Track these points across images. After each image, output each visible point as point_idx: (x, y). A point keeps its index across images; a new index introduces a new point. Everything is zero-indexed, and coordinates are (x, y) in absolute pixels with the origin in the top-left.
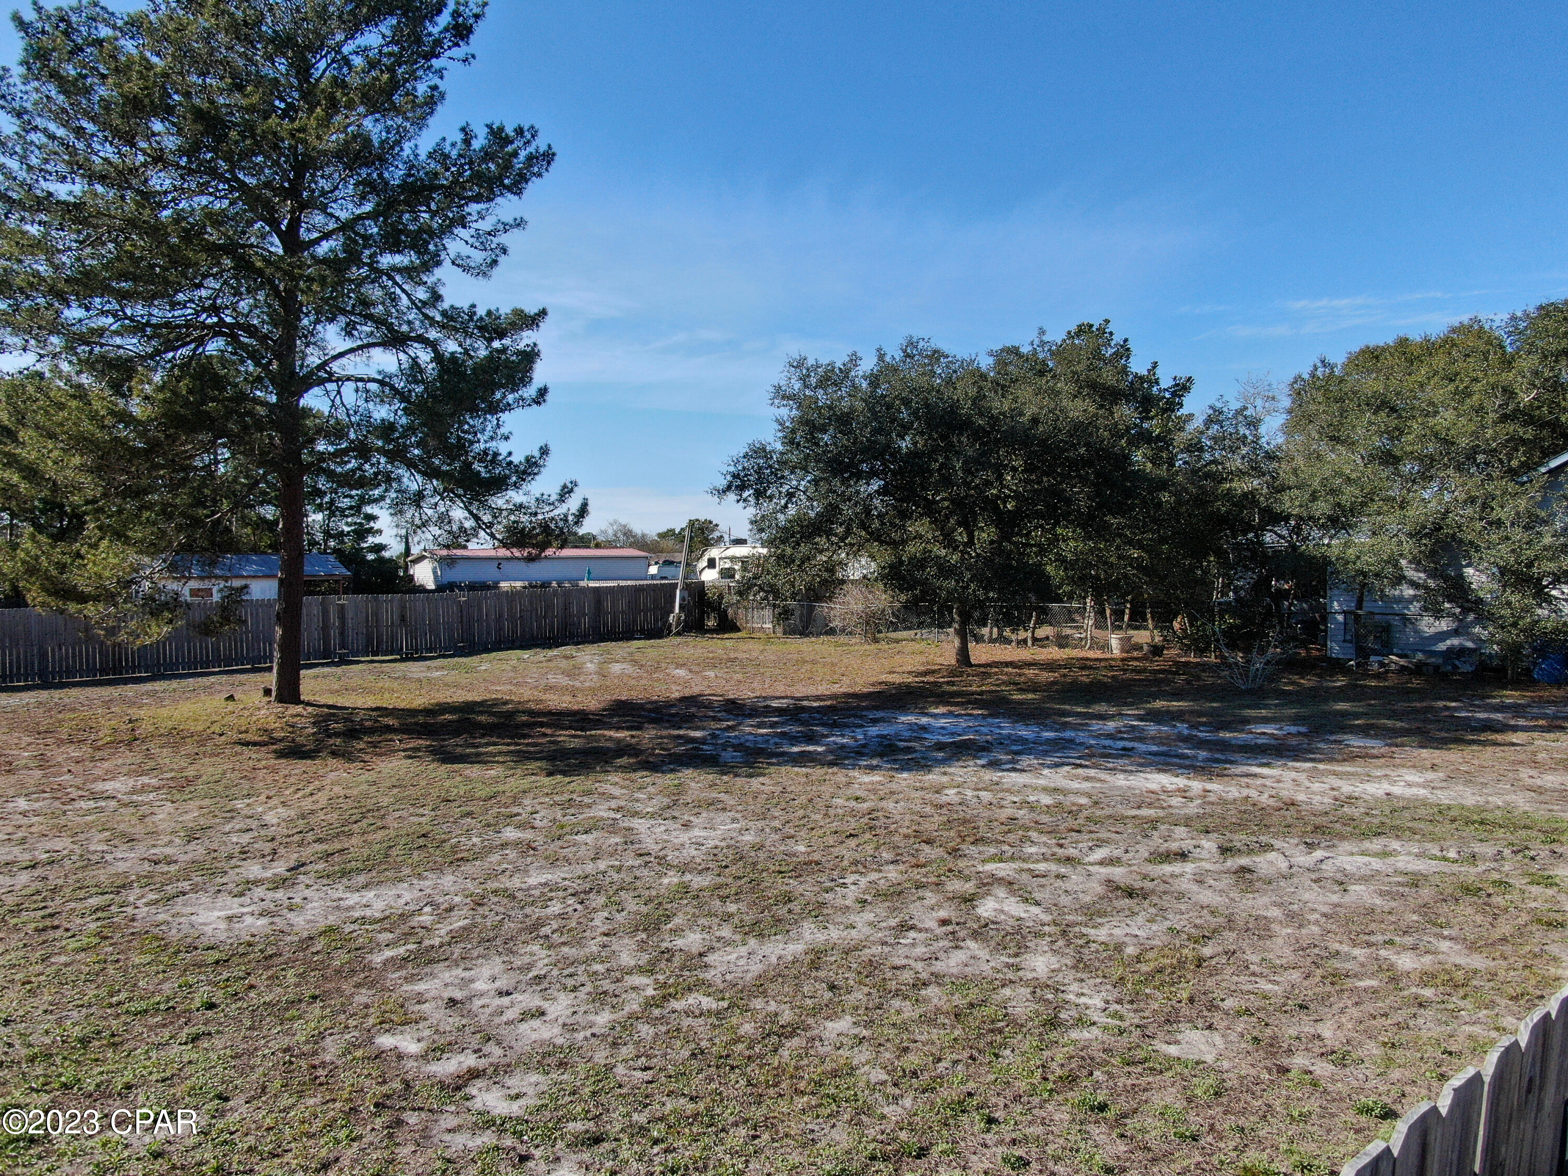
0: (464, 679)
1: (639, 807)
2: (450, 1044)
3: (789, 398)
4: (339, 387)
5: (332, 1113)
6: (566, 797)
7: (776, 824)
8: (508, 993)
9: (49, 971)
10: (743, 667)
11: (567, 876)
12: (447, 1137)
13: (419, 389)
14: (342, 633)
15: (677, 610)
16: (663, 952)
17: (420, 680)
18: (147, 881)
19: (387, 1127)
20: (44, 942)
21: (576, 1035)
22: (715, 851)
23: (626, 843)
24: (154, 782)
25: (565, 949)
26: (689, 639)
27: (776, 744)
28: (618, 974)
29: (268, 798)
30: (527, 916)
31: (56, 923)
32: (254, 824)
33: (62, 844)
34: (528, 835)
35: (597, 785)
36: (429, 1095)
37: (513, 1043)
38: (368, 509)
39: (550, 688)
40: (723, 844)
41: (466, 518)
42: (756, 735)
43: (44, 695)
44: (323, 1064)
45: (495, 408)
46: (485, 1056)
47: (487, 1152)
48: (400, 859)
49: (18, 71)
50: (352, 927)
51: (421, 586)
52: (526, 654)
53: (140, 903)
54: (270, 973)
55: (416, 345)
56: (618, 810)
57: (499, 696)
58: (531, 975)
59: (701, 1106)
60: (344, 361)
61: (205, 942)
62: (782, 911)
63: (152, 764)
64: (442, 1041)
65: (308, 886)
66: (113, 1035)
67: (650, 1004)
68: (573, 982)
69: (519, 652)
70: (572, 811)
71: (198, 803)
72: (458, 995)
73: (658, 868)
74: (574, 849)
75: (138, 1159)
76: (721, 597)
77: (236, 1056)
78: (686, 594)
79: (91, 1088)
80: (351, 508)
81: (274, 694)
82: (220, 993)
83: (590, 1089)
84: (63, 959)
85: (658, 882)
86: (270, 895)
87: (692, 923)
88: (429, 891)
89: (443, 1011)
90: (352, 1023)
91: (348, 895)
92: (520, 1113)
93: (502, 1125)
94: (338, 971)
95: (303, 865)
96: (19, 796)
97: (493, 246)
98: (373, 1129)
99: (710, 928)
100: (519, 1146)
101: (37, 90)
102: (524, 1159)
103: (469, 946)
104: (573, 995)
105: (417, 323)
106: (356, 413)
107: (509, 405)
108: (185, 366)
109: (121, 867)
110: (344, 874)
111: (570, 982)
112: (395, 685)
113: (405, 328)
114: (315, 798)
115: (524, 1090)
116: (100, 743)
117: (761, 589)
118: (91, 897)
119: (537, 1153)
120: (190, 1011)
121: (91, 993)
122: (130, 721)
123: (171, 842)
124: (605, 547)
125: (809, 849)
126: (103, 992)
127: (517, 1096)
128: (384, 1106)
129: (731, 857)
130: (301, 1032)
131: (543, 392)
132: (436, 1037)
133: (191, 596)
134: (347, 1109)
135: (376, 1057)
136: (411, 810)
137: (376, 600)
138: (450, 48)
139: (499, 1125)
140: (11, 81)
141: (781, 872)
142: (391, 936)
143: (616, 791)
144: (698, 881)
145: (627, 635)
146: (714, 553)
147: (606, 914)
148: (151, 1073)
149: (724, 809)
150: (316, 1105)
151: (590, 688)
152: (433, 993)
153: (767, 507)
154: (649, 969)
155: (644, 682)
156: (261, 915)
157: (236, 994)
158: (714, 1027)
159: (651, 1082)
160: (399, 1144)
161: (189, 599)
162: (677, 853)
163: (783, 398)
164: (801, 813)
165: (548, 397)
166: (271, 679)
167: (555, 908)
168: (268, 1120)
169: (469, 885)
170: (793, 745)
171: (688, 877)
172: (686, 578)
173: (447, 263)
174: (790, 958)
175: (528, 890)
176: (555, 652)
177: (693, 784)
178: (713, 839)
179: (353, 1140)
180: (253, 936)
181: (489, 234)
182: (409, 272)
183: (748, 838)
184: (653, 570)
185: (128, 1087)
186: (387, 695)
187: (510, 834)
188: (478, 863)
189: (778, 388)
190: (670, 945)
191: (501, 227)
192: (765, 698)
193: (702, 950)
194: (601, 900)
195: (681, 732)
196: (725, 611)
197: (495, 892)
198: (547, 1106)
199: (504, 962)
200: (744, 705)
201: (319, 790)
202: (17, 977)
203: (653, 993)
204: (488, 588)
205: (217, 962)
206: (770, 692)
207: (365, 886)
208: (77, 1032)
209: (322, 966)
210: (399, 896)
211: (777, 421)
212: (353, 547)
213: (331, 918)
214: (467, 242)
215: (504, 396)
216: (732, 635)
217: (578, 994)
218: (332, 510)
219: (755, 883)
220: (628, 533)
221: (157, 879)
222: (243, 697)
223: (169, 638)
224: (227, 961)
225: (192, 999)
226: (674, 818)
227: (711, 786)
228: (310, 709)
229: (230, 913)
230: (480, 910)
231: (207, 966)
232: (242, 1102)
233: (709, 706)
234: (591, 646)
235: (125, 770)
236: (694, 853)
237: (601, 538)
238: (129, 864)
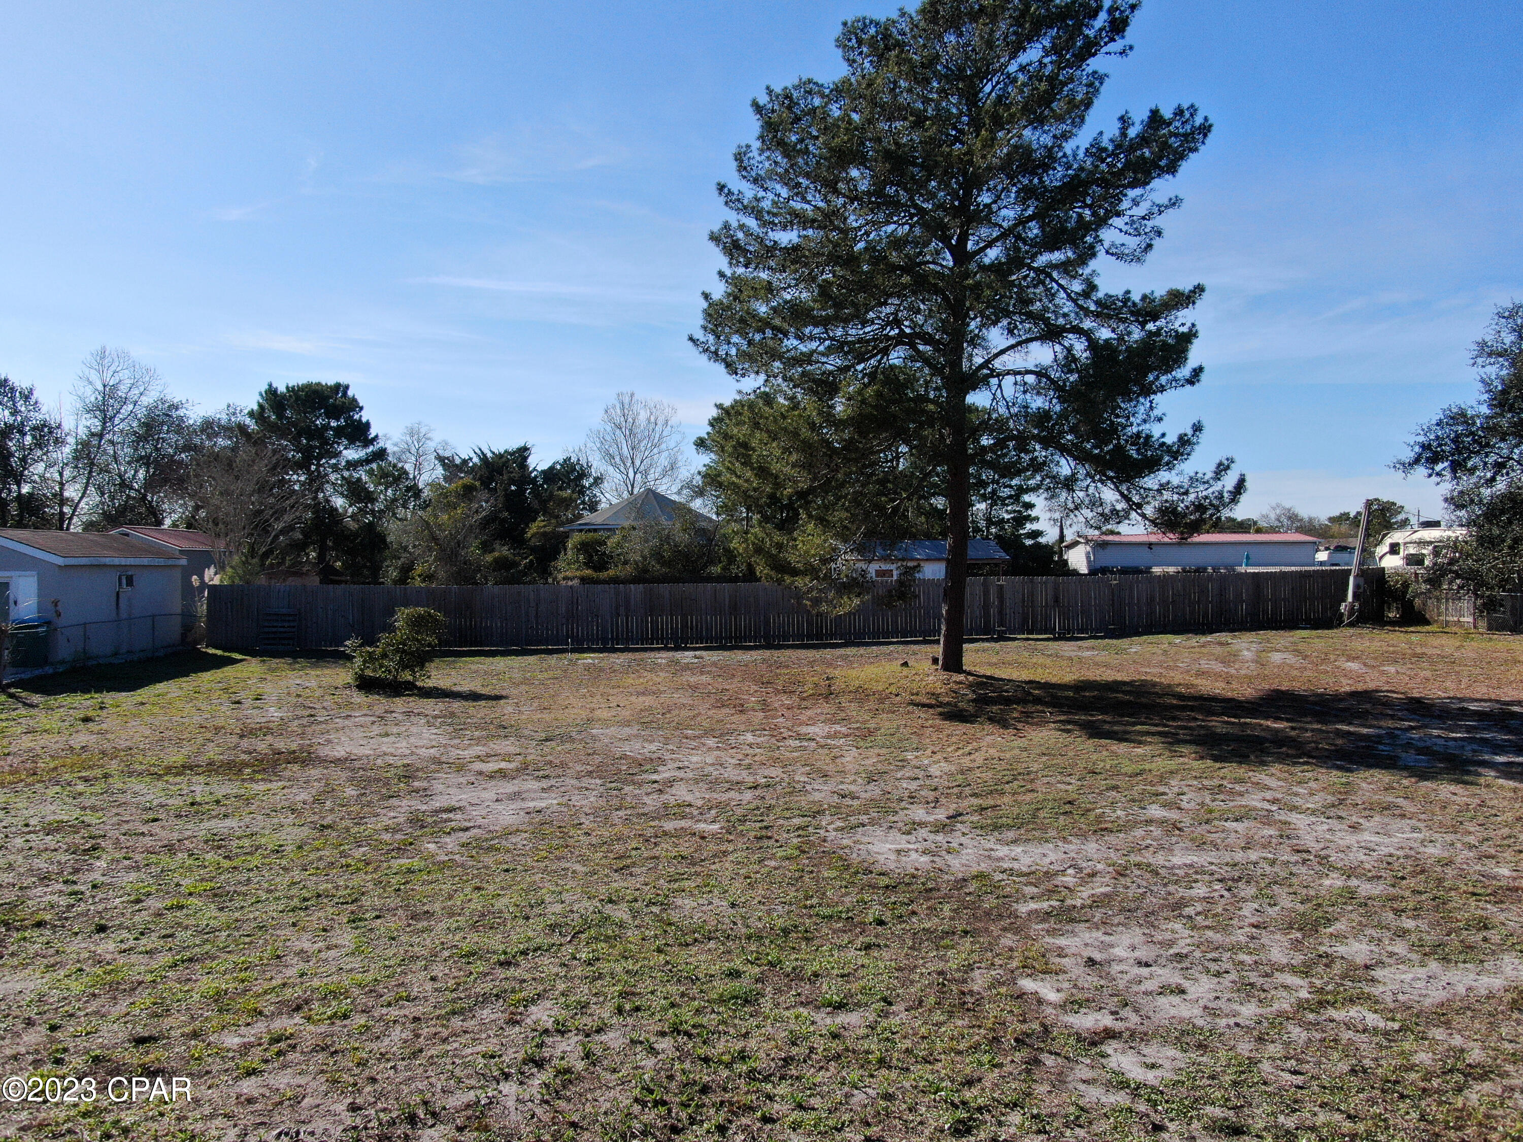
0: (1114, 660)
1: (1298, 801)
2: (1088, 1000)
3: (1500, 355)
4: (1000, 381)
5: (977, 1037)
6: (1216, 782)
7: (1471, 839)
8: (1147, 965)
9: (763, 871)
10: (1432, 663)
11: (1214, 861)
12: (1082, 1087)
13: (1073, 378)
14: (1001, 612)
15: (1350, 598)
16: (1320, 956)
17: (1070, 659)
18: (836, 810)
19: (1026, 1063)
20: (761, 848)
21: (1218, 1020)
22: (1390, 860)
23: (1281, 836)
24: (844, 729)
25: (1210, 933)
26: (1365, 631)
27: (1474, 751)
28: (1267, 969)
29: (933, 752)
30: (1170, 894)
31: (769, 834)
32: (921, 774)
33: (776, 772)
34: (1173, 815)
35: (1251, 774)
36: (1066, 1044)
37: (1151, 1014)
38: (1026, 498)
39: (1201, 674)
40: (1400, 853)
41: (1117, 501)
42: (1447, 739)
43: (767, 653)
44: (971, 993)
45: (1148, 391)
46: (1122, 1019)
47: (1121, 1112)
48: (1047, 821)
49: (756, 145)
50: (1001, 876)
51: (1075, 570)
52: (1177, 639)
53: (830, 828)
54: (930, 904)
55: (1070, 336)
56: (1274, 801)
57: (1149, 678)
58: (1171, 951)
59: (1361, 1127)
60: (1004, 357)
61: (878, 868)
62: (1476, 938)
63: (843, 715)
64: (1079, 996)
65: (964, 834)
66: (806, 931)
67: (1302, 1006)
68: (1217, 968)
69: (1170, 637)
70: (1222, 797)
71: (877, 751)
72: (1097, 956)
73: (1318, 868)
74: (1223, 835)
75: (821, 1035)
76: (1406, 585)
77: (899, 969)
78: (1361, 581)
79: (790, 969)
80: (1010, 497)
81: (940, 663)
82: (889, 913)
83: (1231, 1077)
84: (773, 863)
85: (1318, 882)
86: (932, 837)
87: (1358, 931)
88: (1073, 855)
89: (1082, 968)
90: (997, 961)
91: (998, 847)
92: (1156, 1083)
93: (1136, 1089)
94: (988, 913)
95: (961, 815)
96: (747, 731)
97: (1147, 230)
98: (1013, 1061)
99: (1379, 940)
100: (1152, 1114)
101: (768, 158)
102: (1158, 1128)
103: (1110, 913)
104: (1217, 980)
105: (1072, 315)
106: (1014, 404)
107: (1162, 386)
108: (872, 376)
109: (817, 796)
110: (996, 827)
111: (1213, 967)
112: (1048, 661)
113: (1061, 321)
114: (972, 757)
115: (1160, 1062)
116: (805, 695)
117: (1458, 576)
118: (794, 817)
119: (1172, 1126)
120: (864, 923)
121: (792, 894)
122: (828, 679)
123: (855, 781)
124: (1267, 532)
125: (1515, 874)
126: (801, 895)
127: (1153, 1066)
128: (1024, 1043)
129: (1409, 869)
130: (954, 960)
131: (1197, 372)
132: (1074, 991)
133: (877, 576)
134: (990, 1036)
135: (1018, 997)
136: (1059, 778)
137: (1032, 581)
138: (1106, 44)
139: (1136, 1090)
140: (751, 155)
141: (1474, 894)
142: (1035, 890)
143: (1273, 783)
144: (1366, 889)
145: (1289, 623)
146: (1397, 537)
147: (1256, 906)
148: (833, 968)
149: (1403, 816)
150: (963, 1026)
151: (1246, 676)
152: (1073, 950)
153: (1467, 482)
154: (1305, 971)
155: (1308, 673)
156: (924, 852)
157: (901, 917)
158: (1381, 1047)
159: (1301, 1088)
160: (1035, 1081)
161: (874, 578)
162: (1341, 855)
163: (1490, 355)
164: (1506, 831)
165: (1203, 377)
166: (938, 650)
167: (1200, 890)
168: (923, 1030)
169: (1112, 854)
170: (1496, 754)
171: (1354, 882)
172: (1361, 563)
173: (1101, 254)
174: (1484, 992)
175: (1172, 868)
176: (1209, 638)
177: (1364, 785)
178: (1387, 846)
179: (995, 1066)
180: (917, 869)
181: (1143, 218)
182: (1066, 267)
183: (1433, 851)
184: (1322, 556)
185: (816, 975)
186: (1040, 670)
187: (1155, 811)
188: (1121, 835)
189: (1483, 345)
190: (1329, 951)
191: (1156, 210)
192: (1461, 700)
193: (1369, 963)
194: (1251, 891)
195: (1352, 729)
196: (1411, 602)
197: (1138, 865)
198: (1183, 1083)
199: (1144, 934)
200: (1433, 705)
201: (976, 750)
202: (742, 871)
203: (1308, 996)
204: (1139, 571)
205: (887, 887)
206: (1468, 693)
207: (1014, 842)
208: (780, 923)
209: (974, 906)
210: (1044, 855)
211: (1483, 381)
212: (1013, 534)
213: (983, 865)
214: (1121, 230)
215: (1157, 378)
216: (1419, 628)
217: (1221, 980)
218: (994, 499)
219: (1440, 903)
220: (1293, 517)
221: (843, 810)
222: (915, 664)
223: (859, 610)
224: (895, 887)
225: (867, 914)
226: (1340, 817)
227: (1386, 789)
228: (971, 678)
229: (899, 847)
230: (1123, 880)
231: (879, 888)
232: (902, 1009)
233: (1387, 703)
234: (1248, 634)
235: (822, 718)
236: (1363, 858)
237: (1263, 524)
238: (823, 795)
